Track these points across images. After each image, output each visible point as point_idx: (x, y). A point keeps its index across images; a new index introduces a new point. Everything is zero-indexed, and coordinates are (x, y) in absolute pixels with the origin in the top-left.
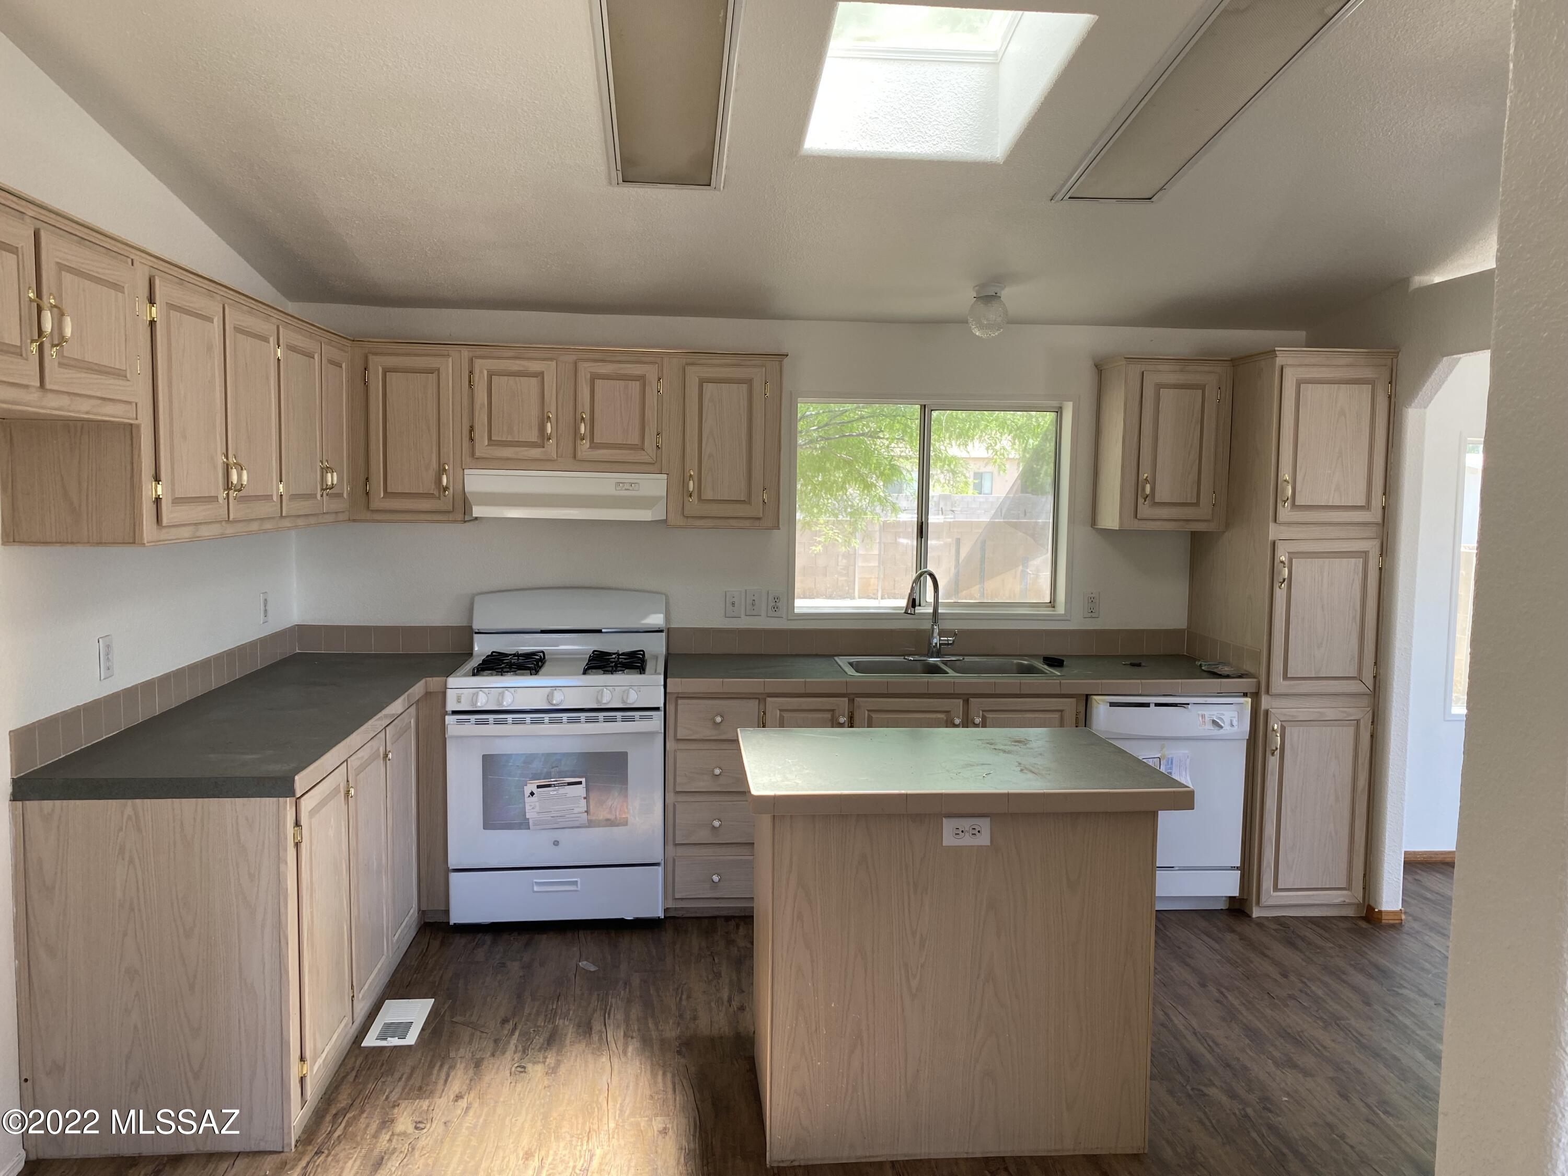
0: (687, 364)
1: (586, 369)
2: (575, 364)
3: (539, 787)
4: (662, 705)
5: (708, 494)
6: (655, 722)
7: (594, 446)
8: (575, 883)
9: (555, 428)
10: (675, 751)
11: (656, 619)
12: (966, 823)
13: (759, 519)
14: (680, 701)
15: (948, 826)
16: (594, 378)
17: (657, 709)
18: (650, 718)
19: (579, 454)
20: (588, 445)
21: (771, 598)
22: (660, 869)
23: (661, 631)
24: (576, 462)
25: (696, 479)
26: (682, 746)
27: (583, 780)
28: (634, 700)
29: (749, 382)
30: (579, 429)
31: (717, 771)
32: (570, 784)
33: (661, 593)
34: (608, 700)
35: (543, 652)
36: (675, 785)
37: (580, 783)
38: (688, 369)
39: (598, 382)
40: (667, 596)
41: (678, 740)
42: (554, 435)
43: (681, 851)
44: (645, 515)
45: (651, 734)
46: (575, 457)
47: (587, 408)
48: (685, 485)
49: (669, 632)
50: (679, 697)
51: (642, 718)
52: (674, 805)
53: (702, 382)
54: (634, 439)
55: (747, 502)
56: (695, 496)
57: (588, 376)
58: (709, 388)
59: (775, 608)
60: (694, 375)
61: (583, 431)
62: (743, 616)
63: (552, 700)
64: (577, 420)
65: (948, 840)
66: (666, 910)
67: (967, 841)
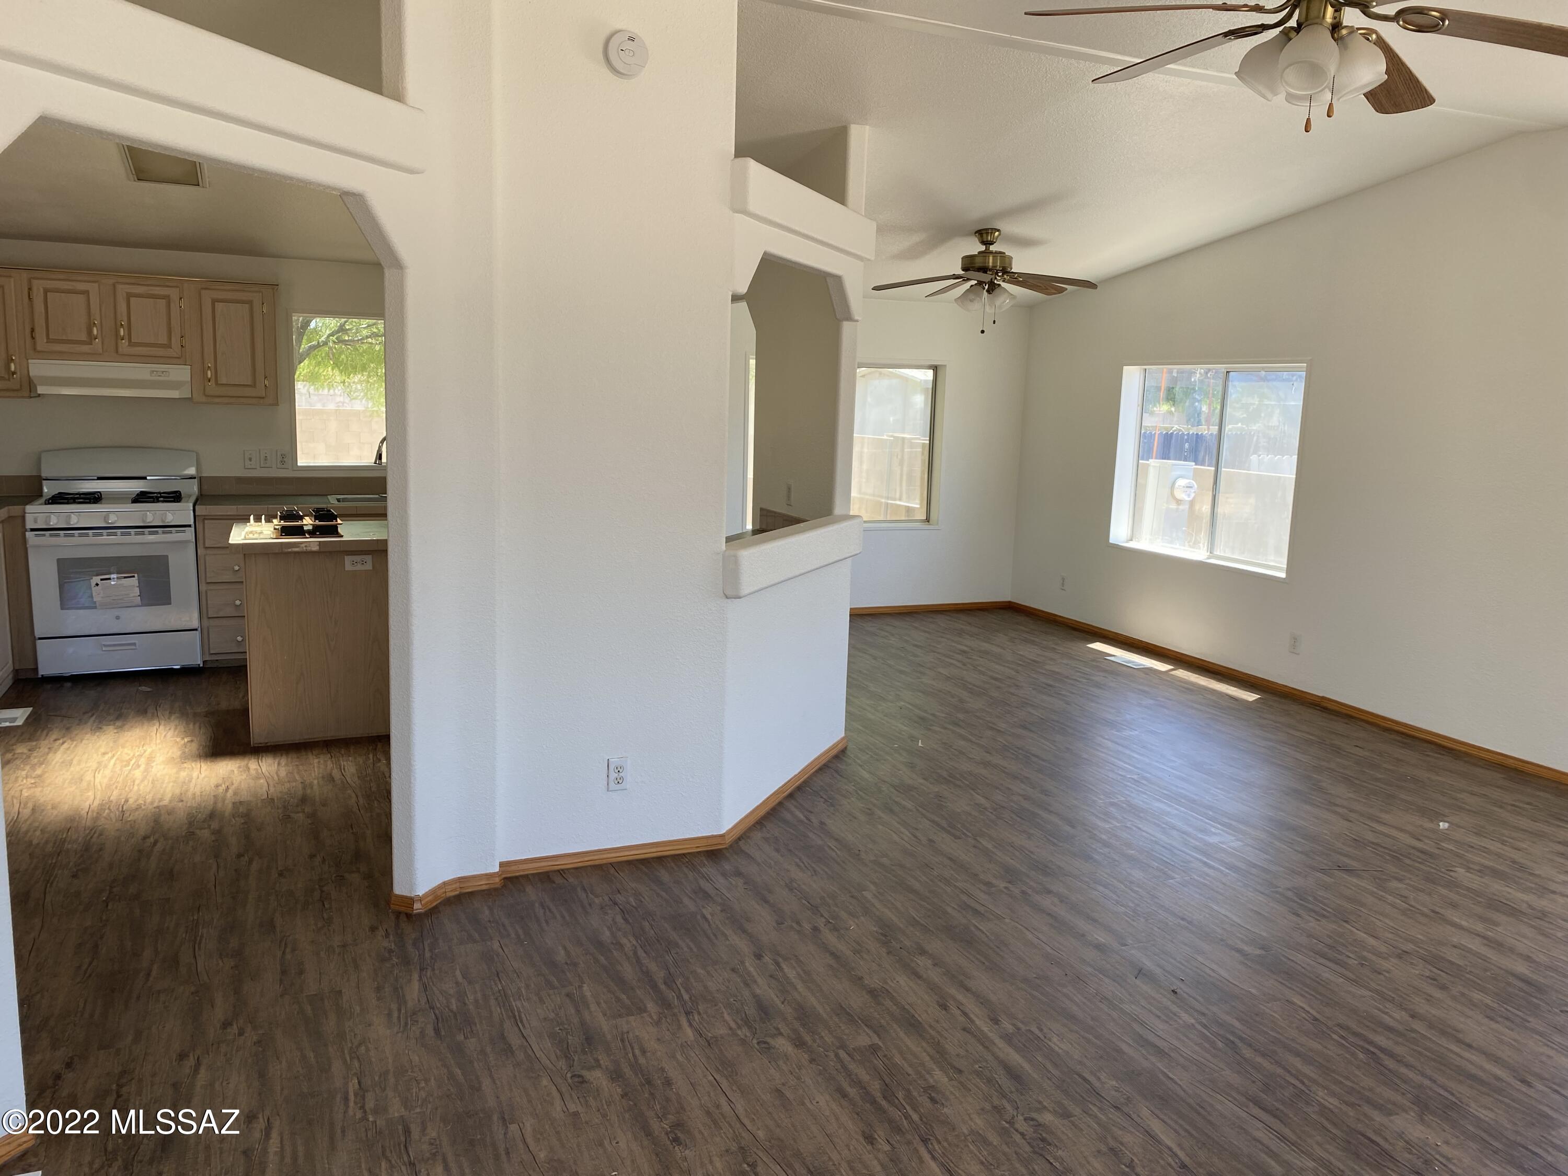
0: (202, 289)
1: (122, 290)
2: (114, 285)
3: (102, 580)
4: (192, 522)
5: (223, 380)
6: (189, 534)
7: (131, 344)
8: (134, 644)
9: (100, 332)
10: (205, 555)
11: (192, 471)
12: (358, 558)
13: (263, 398)
14: (206, 521)
15: (348, 560)
16: (129, 296)
17: (190, 526)
18: (184, 532)
19: (120, 350)
20: (127, 344)
21: (279, 454)
22: (197, 633)
23: (195, 478)
24: (119, 356)
25: (213, 368)
26: (209, 552)
27: (136, 575)
28: (170, 519)
29: (250, 303)
30: (119, 331)
31: (237, 568)
32: (125, 577)
33: (193, 451)
34: (150, 519)
35: (99, 492)
36: (206, 577)
37: (134, 577)
38: (203, 292)
39: (132, 300)
40: (198, 454)
41: (206, 548)
42: (99, 336)
43: (212, 622)
44: (175, 394)
45: (185, 542)
46: (117, 352)
47: (125, 318)
48: (205, 373)
49: (201, 480)
50: (205, 518)
51: (177, 532)
52: (206, 592)
53: (214, 302)
54: (163, 340)
55: (254, 385)
56: (213, 381)
57: (125, 295)
58: (219, 306)
59: (283, 462)
60: (207, 297)
61: (122, 333)
62: (258, 468)
63: (108, 519)
64: (117, 326)
65: (348, 567)
66: (204, 662)
67: (359, 567)
